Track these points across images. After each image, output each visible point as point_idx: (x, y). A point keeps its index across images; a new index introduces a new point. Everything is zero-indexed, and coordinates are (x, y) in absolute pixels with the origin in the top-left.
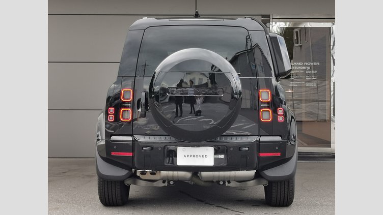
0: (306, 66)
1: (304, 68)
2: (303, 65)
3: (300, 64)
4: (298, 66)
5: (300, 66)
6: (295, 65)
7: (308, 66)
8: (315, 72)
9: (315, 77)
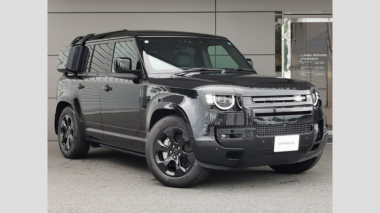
0: (314, 57)
5: (309, 57)
6: (304, 57)
7: (316, 57)
8: (322, 63)
9: (322, 68)
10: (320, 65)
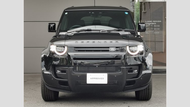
0: (154, 22)
1: (153, 24)
2: (153, 22)
3: (150, 21)
4: (150, 22)
5: (151, 23)
6: (148, 22)
7: (155, 22)
8: (159, 26)
9: (159, 29)
10: (157, 27)
